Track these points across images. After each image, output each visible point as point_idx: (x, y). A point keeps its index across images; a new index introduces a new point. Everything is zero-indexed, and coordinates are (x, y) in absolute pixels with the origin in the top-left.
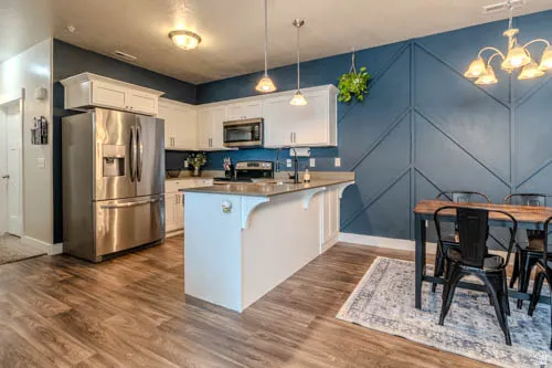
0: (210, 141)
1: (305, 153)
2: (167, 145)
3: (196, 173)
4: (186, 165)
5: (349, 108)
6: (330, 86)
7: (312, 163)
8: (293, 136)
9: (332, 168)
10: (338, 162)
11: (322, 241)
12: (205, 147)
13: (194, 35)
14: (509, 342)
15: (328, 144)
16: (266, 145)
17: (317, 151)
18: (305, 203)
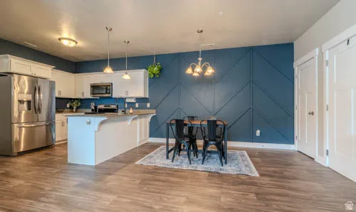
0: (83, 93)
1: (133, 101)
2: (57, 95)
3: (74, 110)
4: (68, 106)
5: (153, 81)
6: (144, 70)
7: (137, 105)
8: (127, 92)
9: (145, 108)
10: (148, 105)
11: (138, 141)
12: (80, 96)
13: (74, 41)
14: (190, 163)
15: (143, 97)
16: (113, 96)
17: (139, 100)
18: (129, 123)
